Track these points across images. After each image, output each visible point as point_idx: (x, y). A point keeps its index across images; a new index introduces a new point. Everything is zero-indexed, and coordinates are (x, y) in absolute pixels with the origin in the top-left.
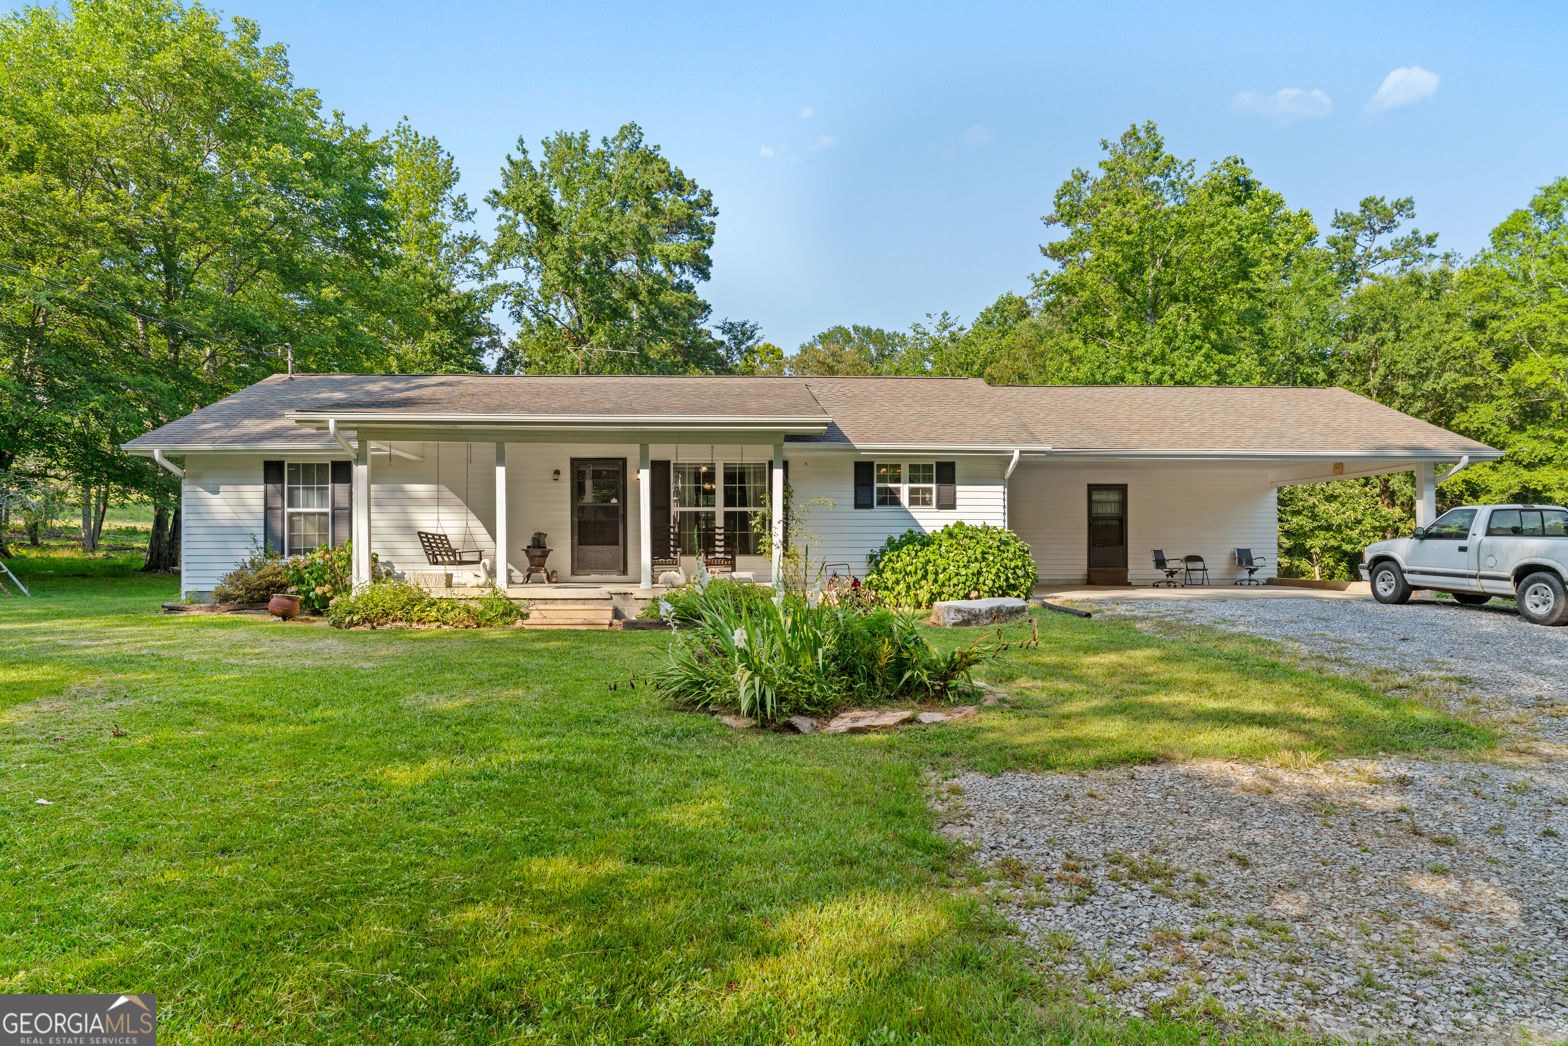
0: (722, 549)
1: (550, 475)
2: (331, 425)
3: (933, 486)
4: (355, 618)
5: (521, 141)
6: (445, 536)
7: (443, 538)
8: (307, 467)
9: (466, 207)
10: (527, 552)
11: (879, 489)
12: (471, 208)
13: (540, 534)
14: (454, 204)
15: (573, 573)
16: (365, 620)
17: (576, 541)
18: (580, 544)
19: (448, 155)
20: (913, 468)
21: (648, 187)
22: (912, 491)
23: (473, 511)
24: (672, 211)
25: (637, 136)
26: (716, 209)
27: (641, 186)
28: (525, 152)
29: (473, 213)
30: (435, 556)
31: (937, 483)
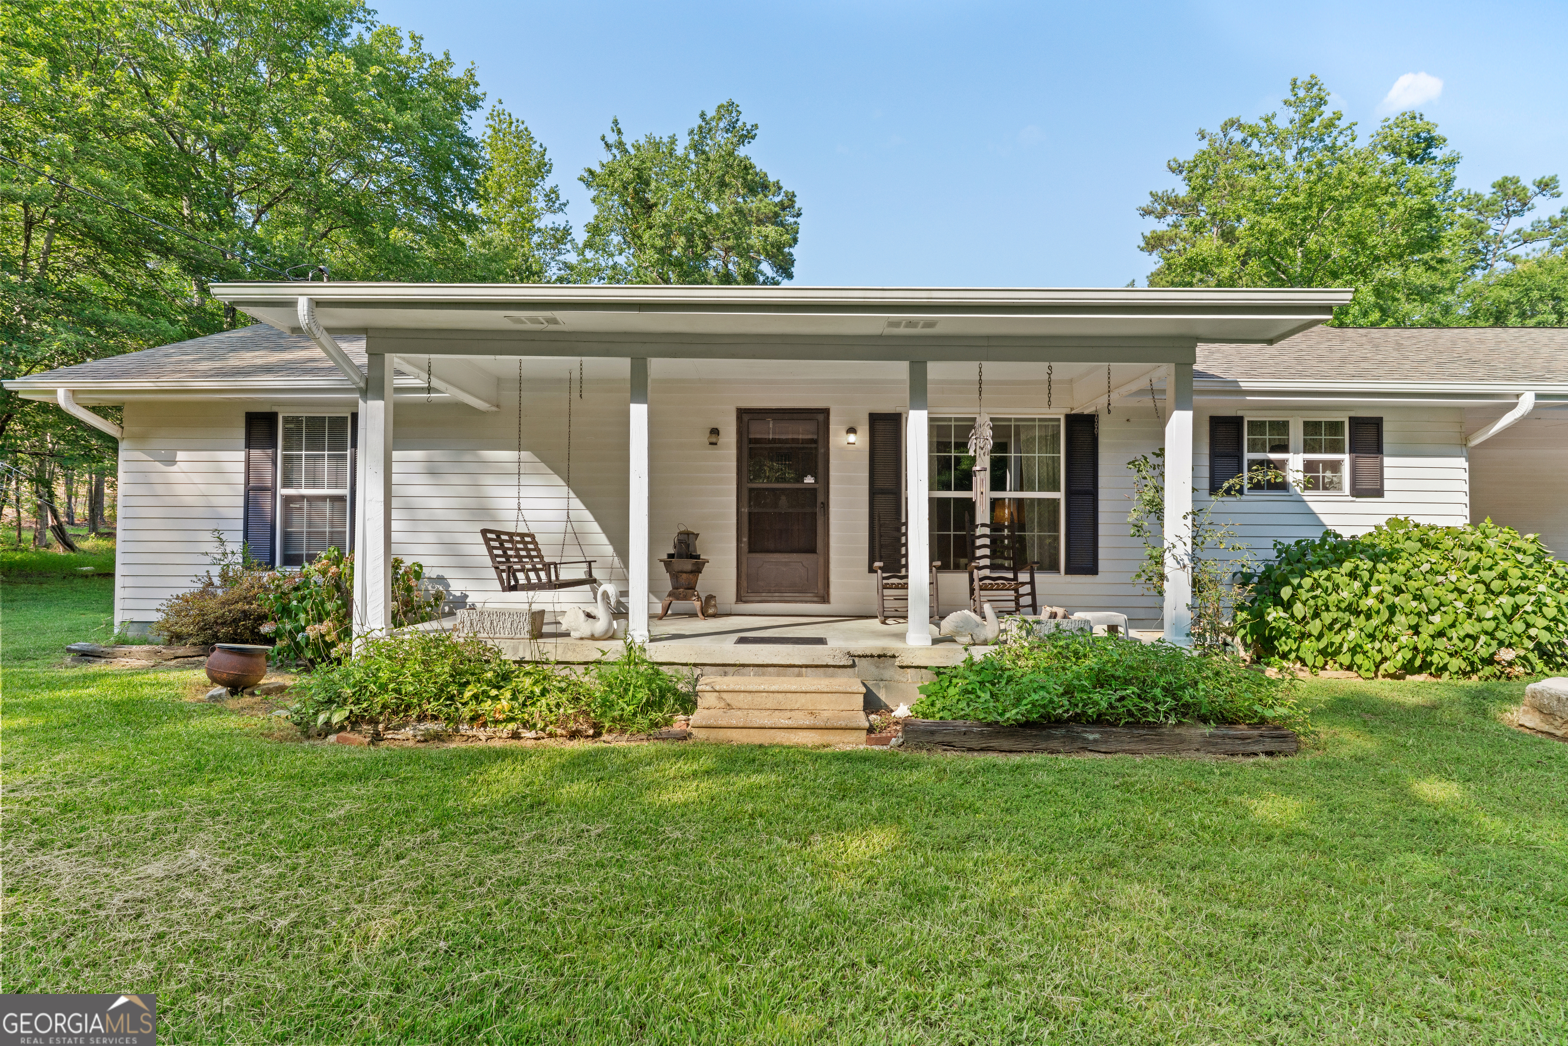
0: (987, 562)
1: (705, 438)
2: (303, 305)
3: (1346, 458)
4: (338, 717)
5: (616, 122)
6: (532, 536)
7: (527, 539)
8: (315, 423)
9: (558, 198)
10: (667, 564)
11: (1252, 463)
12: (563, 200)
13: (688, 534)
14: (546, 196)
15: (740, 599)
16: (354, 722)
17: (745, 546)
18: (751, 550)
19: (541, 146)
20: (1311, 427)
21: (746, 166)
22: (1309, 467)
23: (579, 495)
24: (759, 209)
25: (734, 114)
26: (800, 210)
27: (739, 165)
28: (619, 132)
29: (565, 205)
30: (512, 572)
31: (1350, 452)
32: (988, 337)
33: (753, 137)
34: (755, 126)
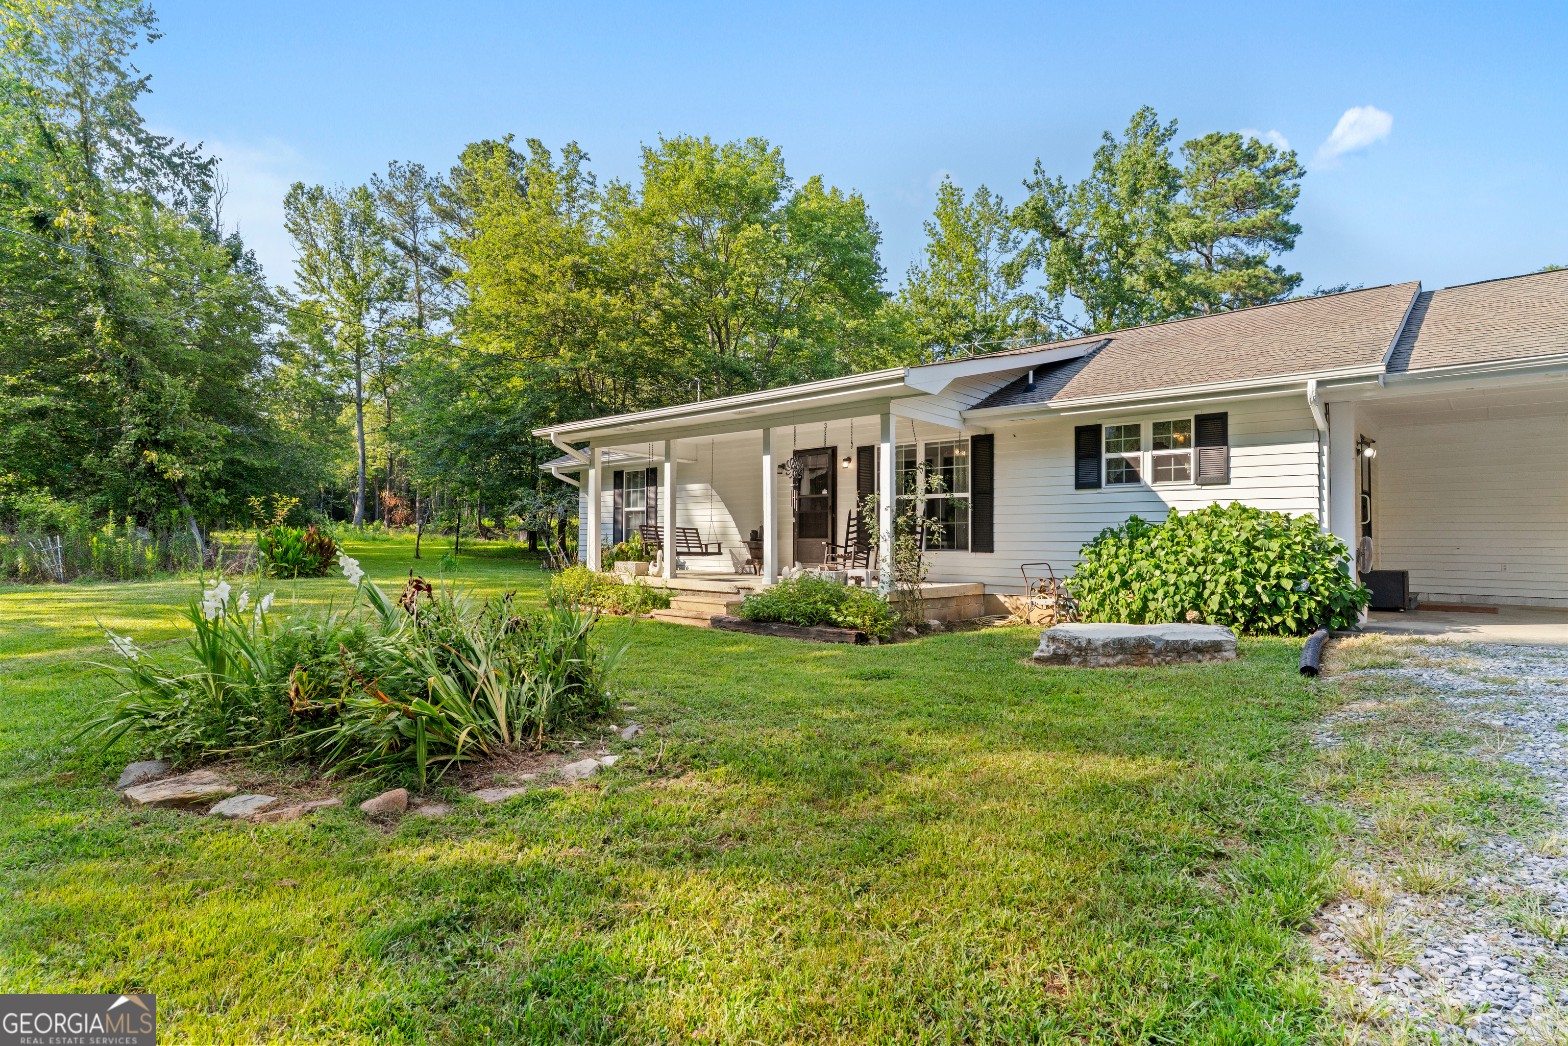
3: (1191, 451)
5: (1038, 163)
11: (1109, 462)
17: (796, 534)
18: (800, 536)
20: (1160, 428)
22: (1157, 461)
23: (727, 506)
26: (1302, 169)
31: (1197, 445)
32: (794, 411)
33: (1175, 132)
34: (1174, 122)
